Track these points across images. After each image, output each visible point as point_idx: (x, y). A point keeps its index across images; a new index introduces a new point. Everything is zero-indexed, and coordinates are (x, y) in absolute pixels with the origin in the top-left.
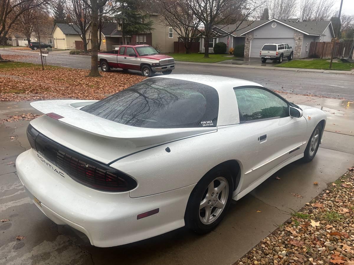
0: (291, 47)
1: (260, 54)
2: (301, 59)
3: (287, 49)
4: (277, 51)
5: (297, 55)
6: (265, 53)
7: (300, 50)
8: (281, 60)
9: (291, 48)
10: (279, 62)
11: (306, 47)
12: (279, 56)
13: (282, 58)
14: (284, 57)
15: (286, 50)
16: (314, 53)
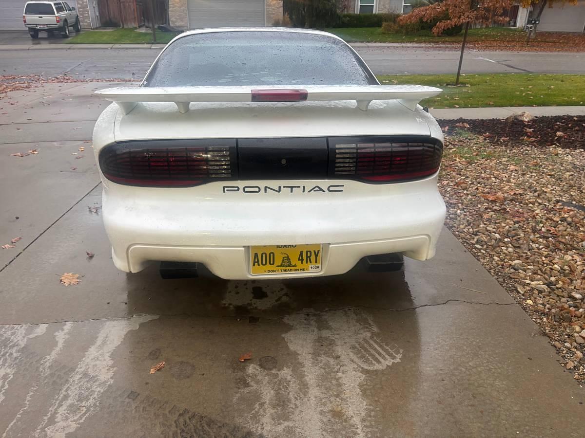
0: (72, 8)
1: (25, 21)
2: (94, 29)
3: (69, 11)
4: (56, 15)
5: (86, 22)
6: (33, 18)
7: (88, 14)
8: (67, 32)
9: (74, 9)
10: (66, 36)
11: (94, 7)
12: (61, 23)
13: (68, 27)
14: (69, 25)
15: (68, 13)
16: (108, 18)
